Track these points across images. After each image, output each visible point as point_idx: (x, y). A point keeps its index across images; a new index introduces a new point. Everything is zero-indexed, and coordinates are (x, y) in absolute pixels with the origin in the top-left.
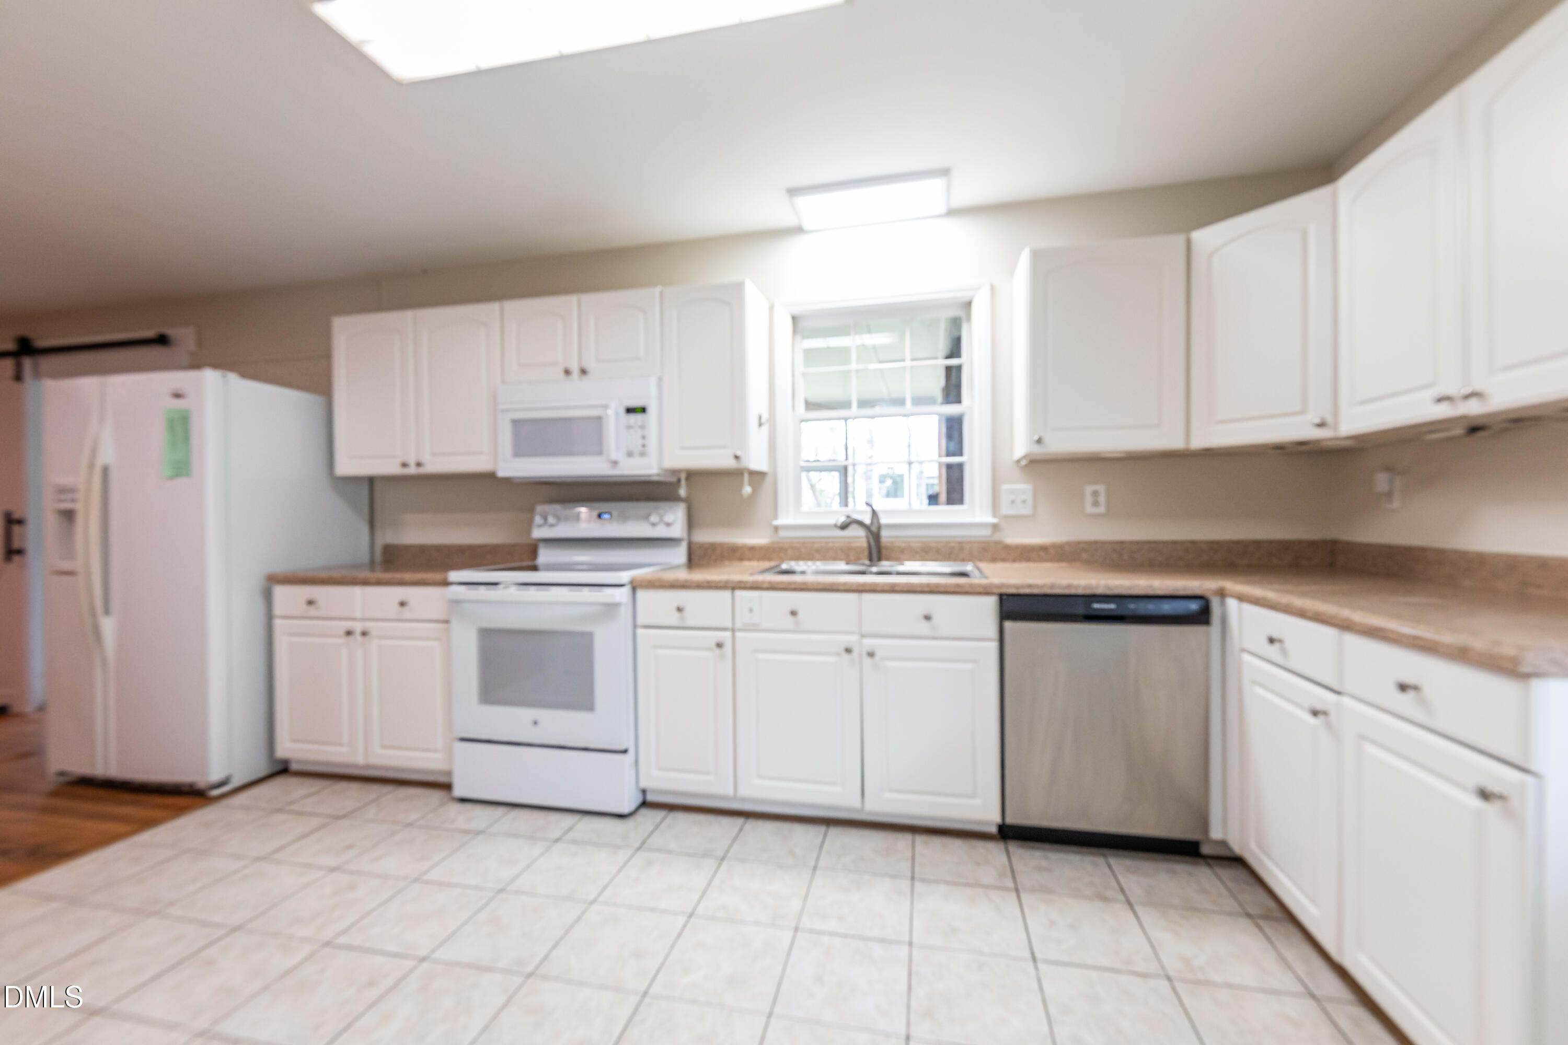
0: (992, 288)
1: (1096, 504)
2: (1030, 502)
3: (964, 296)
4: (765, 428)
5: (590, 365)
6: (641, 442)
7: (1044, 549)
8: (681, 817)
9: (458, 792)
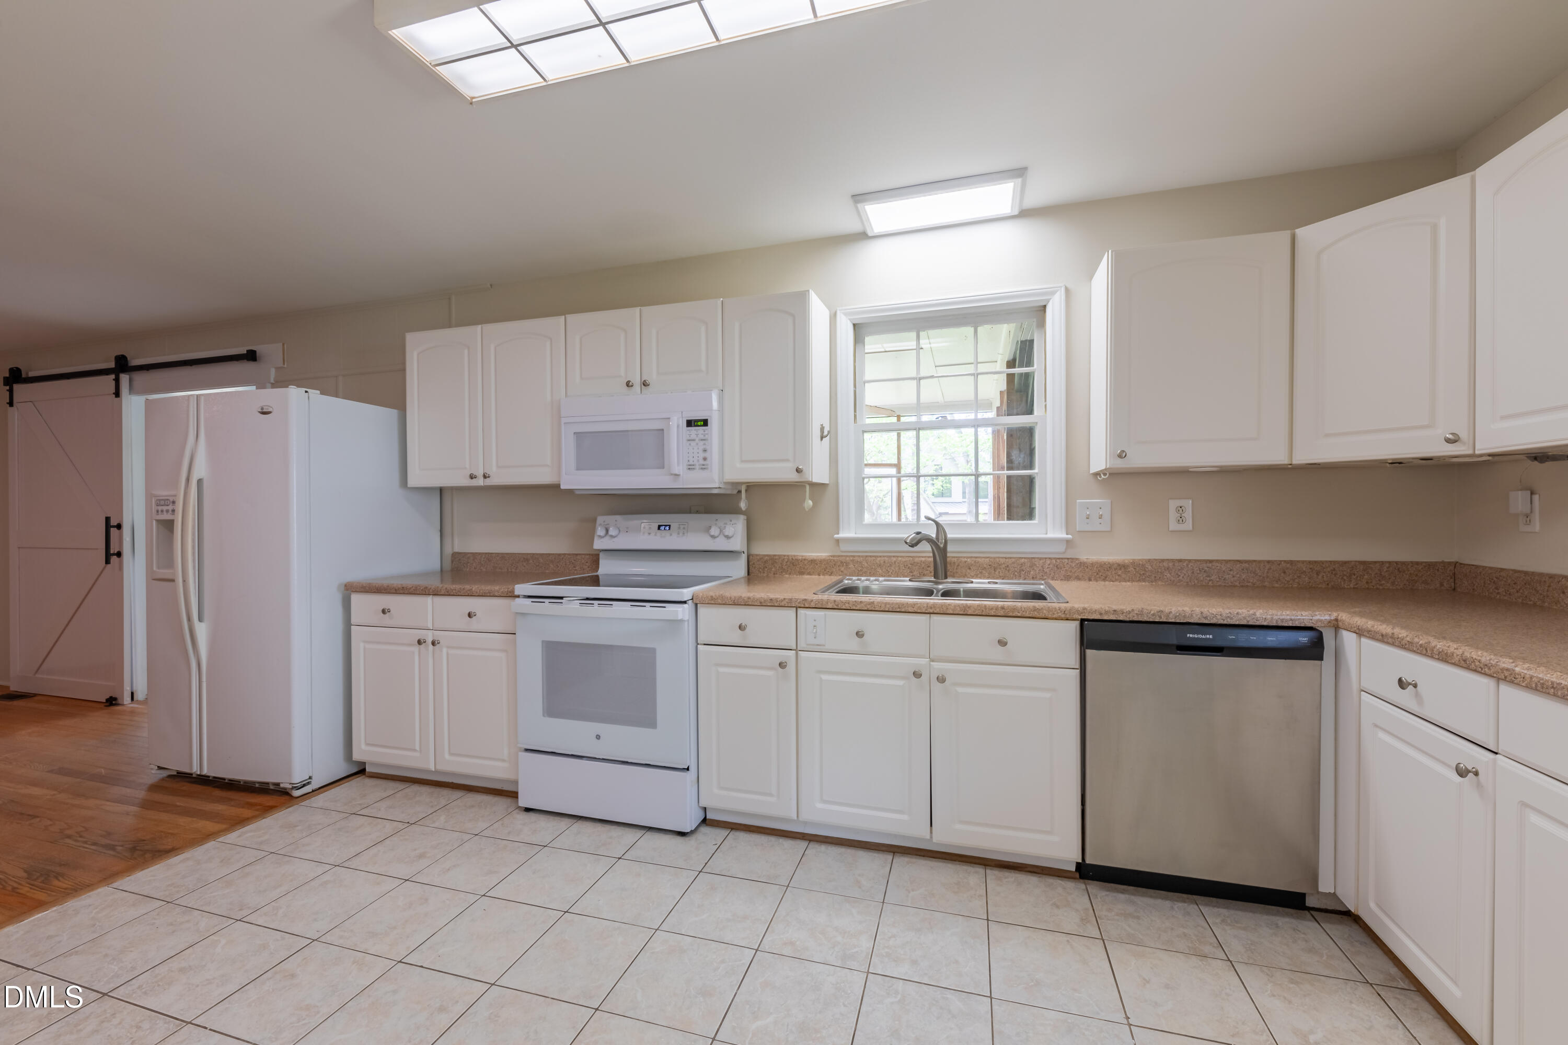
0: (1067, 291)
1: (1181, 520)
2: (1107, 516)
3: (1038, 300)
4: (826, 440)
5: (652, 378)
6: (702, 455)
7: (1122, 567)
8: (742, 836)
9: (523, 802)
